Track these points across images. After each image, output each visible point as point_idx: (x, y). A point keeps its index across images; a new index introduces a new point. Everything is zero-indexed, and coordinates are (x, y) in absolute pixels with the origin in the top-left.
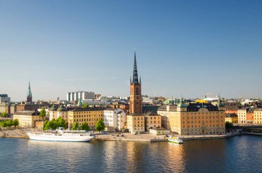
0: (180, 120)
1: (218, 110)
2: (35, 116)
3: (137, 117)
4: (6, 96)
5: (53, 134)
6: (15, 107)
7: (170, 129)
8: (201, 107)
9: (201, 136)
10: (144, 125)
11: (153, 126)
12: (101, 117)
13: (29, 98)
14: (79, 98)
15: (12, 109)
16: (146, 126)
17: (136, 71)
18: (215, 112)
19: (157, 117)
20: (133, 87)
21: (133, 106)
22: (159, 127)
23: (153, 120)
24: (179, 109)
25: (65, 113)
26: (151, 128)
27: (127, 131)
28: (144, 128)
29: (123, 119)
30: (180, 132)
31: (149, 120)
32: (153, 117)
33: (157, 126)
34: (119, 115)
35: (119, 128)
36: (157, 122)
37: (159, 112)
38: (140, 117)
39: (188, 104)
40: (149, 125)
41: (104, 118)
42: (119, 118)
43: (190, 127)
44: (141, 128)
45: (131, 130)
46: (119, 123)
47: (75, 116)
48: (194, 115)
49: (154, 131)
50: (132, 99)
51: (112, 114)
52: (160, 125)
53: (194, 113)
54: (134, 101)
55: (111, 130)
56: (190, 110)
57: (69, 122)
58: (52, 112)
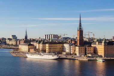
0: (103, 50)
2: (29, 46)
3: (81, 48)
4: (15, 36)
6: (20, 41)
7: (98, 54)
11: (89, 52)
12: (62, 47)
13: (26, 37)
15: (18, 42)
16: (85, 52)
17: (81, 24)
19: (91, 48)
20: (79, 32)
22: (92, 53)
23: (89, 49)
24: (103, 44)
25: (44, 45)
26: (88, 53)
27: (76, 54)
28: (84, 53)
30: (103, 56)
31: (87, 49)
32: (89, 48)
33: (91, 52)
34: (72, 46)
35: (72, 53)
36: (91, 50)
37: (92, 45)
38: (82, 48)
39: (108, 41)
40: (87, 52)
41: (64, 48)
42: (72, 48)
43: (109, 53)
44: (82, 53)
45: (78, 54)
46: (72, 50)
47: (49, 47)
48: (111, 47)
49: (90, 55)
50: (78, 39)
51: (68, 46)
52: (93, 52)
53: (111, 46)
54: (80, 39)
55: (67, 54)
56: (109, 45)
57: (46, 49)
58: (38, 44)
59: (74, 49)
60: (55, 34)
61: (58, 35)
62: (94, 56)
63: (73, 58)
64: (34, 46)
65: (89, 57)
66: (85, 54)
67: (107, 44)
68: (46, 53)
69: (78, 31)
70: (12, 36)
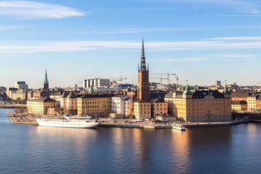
0: (185, 107)
1: (224, 97)
2: (47, 103)
3: (143, 104)
4: (24, 83)
5: (61, 121)
6: (32, 93)
7: (176, 116)
8: (207, 94)
9: (207, 123)
10: (150, 112)
11: (159, 112)
12: (109, 104)
13: (46, 85)
14: (91, 85)
16: (152, 113)
17: (144, 58)
18: (222, 99)
19: (163, 104)
20: (140, 74)
21: (140, 92)
22: (165, 114)
23: (160, 107)
24: (184, 96)
25: (74, 99)
26: (158, 115)
27: (134, 117)
28: (150, 114)
29: (131, 106)
30: (185, 119)
31: (156, 107)
32: (159, 104)
33: (163, 113)
34: (126, 102)
35: (126, 114)
36: (163, 109)
37: (166, 99)
38: (147, 104)
39: (194, 91)
40: (156, 112)
41: (113, 105)
42: (126, 106)
43: (196, 114)
44: (147, 115)
45: (138, 117)
46: (126, 110)
47: (83, 103)
48: (200, 102)
49: (160, 118)
50: (140, 87)
51: (119, 101)
52: (167, 112)
53: (199, 100)
54: (142, 88)
55: (118, 117)
56: (196, 98)
57: (78, 109)
58: (62, 99)
59: (131, 108)
60: (105, 78)
61: (109, 80)
62: (167, 119)
63: (128, 124)
64: (56, 103)
65: (158, 121)
66: (152, 116)
67: (191, 96)
68: (78, 117)
69: (139, 71)
70: (18, 83)
